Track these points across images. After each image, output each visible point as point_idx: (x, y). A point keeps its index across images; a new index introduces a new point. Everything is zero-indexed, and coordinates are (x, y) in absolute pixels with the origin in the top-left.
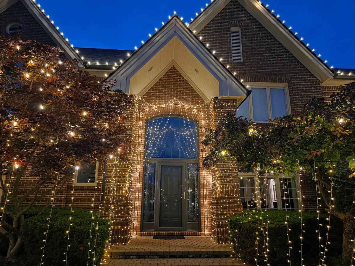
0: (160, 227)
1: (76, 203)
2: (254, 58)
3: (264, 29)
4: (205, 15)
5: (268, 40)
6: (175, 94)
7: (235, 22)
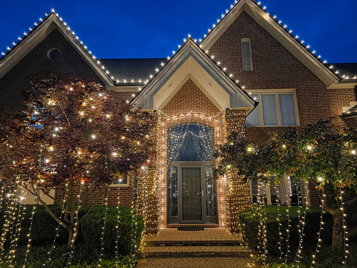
0: (183, 220)
1: (113, 201)
2: (263, 67)
3: (272, 38)
4: (217, 30)
5: (276, 48)
6: (192, 104)
7: (245, 34)
